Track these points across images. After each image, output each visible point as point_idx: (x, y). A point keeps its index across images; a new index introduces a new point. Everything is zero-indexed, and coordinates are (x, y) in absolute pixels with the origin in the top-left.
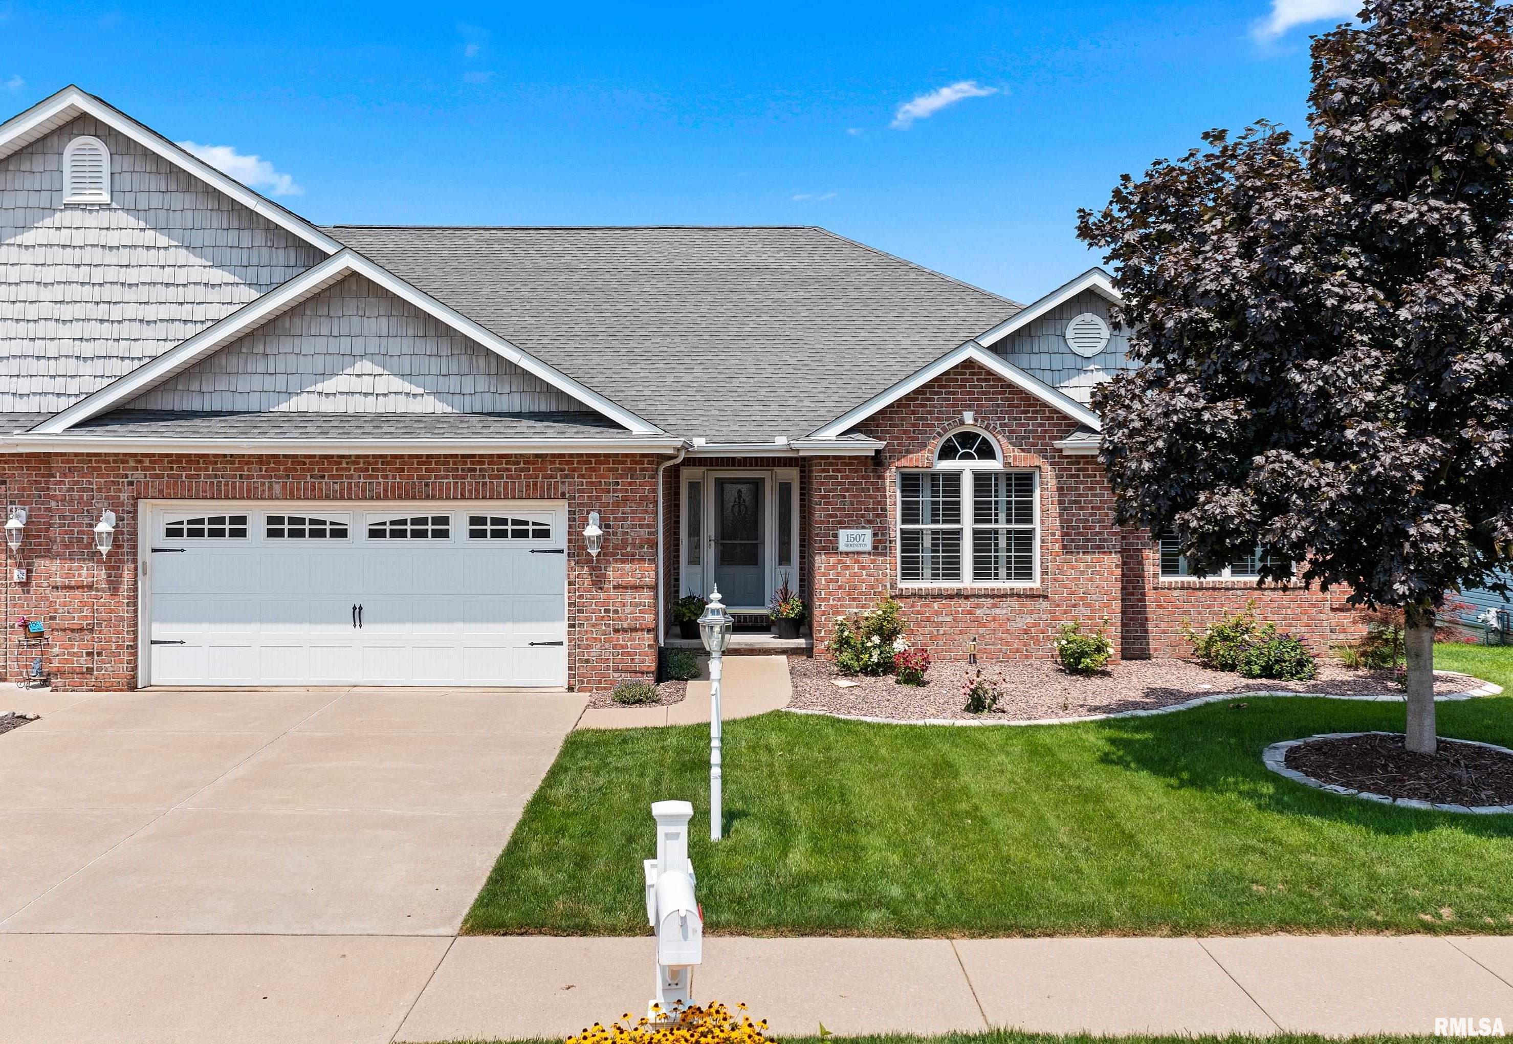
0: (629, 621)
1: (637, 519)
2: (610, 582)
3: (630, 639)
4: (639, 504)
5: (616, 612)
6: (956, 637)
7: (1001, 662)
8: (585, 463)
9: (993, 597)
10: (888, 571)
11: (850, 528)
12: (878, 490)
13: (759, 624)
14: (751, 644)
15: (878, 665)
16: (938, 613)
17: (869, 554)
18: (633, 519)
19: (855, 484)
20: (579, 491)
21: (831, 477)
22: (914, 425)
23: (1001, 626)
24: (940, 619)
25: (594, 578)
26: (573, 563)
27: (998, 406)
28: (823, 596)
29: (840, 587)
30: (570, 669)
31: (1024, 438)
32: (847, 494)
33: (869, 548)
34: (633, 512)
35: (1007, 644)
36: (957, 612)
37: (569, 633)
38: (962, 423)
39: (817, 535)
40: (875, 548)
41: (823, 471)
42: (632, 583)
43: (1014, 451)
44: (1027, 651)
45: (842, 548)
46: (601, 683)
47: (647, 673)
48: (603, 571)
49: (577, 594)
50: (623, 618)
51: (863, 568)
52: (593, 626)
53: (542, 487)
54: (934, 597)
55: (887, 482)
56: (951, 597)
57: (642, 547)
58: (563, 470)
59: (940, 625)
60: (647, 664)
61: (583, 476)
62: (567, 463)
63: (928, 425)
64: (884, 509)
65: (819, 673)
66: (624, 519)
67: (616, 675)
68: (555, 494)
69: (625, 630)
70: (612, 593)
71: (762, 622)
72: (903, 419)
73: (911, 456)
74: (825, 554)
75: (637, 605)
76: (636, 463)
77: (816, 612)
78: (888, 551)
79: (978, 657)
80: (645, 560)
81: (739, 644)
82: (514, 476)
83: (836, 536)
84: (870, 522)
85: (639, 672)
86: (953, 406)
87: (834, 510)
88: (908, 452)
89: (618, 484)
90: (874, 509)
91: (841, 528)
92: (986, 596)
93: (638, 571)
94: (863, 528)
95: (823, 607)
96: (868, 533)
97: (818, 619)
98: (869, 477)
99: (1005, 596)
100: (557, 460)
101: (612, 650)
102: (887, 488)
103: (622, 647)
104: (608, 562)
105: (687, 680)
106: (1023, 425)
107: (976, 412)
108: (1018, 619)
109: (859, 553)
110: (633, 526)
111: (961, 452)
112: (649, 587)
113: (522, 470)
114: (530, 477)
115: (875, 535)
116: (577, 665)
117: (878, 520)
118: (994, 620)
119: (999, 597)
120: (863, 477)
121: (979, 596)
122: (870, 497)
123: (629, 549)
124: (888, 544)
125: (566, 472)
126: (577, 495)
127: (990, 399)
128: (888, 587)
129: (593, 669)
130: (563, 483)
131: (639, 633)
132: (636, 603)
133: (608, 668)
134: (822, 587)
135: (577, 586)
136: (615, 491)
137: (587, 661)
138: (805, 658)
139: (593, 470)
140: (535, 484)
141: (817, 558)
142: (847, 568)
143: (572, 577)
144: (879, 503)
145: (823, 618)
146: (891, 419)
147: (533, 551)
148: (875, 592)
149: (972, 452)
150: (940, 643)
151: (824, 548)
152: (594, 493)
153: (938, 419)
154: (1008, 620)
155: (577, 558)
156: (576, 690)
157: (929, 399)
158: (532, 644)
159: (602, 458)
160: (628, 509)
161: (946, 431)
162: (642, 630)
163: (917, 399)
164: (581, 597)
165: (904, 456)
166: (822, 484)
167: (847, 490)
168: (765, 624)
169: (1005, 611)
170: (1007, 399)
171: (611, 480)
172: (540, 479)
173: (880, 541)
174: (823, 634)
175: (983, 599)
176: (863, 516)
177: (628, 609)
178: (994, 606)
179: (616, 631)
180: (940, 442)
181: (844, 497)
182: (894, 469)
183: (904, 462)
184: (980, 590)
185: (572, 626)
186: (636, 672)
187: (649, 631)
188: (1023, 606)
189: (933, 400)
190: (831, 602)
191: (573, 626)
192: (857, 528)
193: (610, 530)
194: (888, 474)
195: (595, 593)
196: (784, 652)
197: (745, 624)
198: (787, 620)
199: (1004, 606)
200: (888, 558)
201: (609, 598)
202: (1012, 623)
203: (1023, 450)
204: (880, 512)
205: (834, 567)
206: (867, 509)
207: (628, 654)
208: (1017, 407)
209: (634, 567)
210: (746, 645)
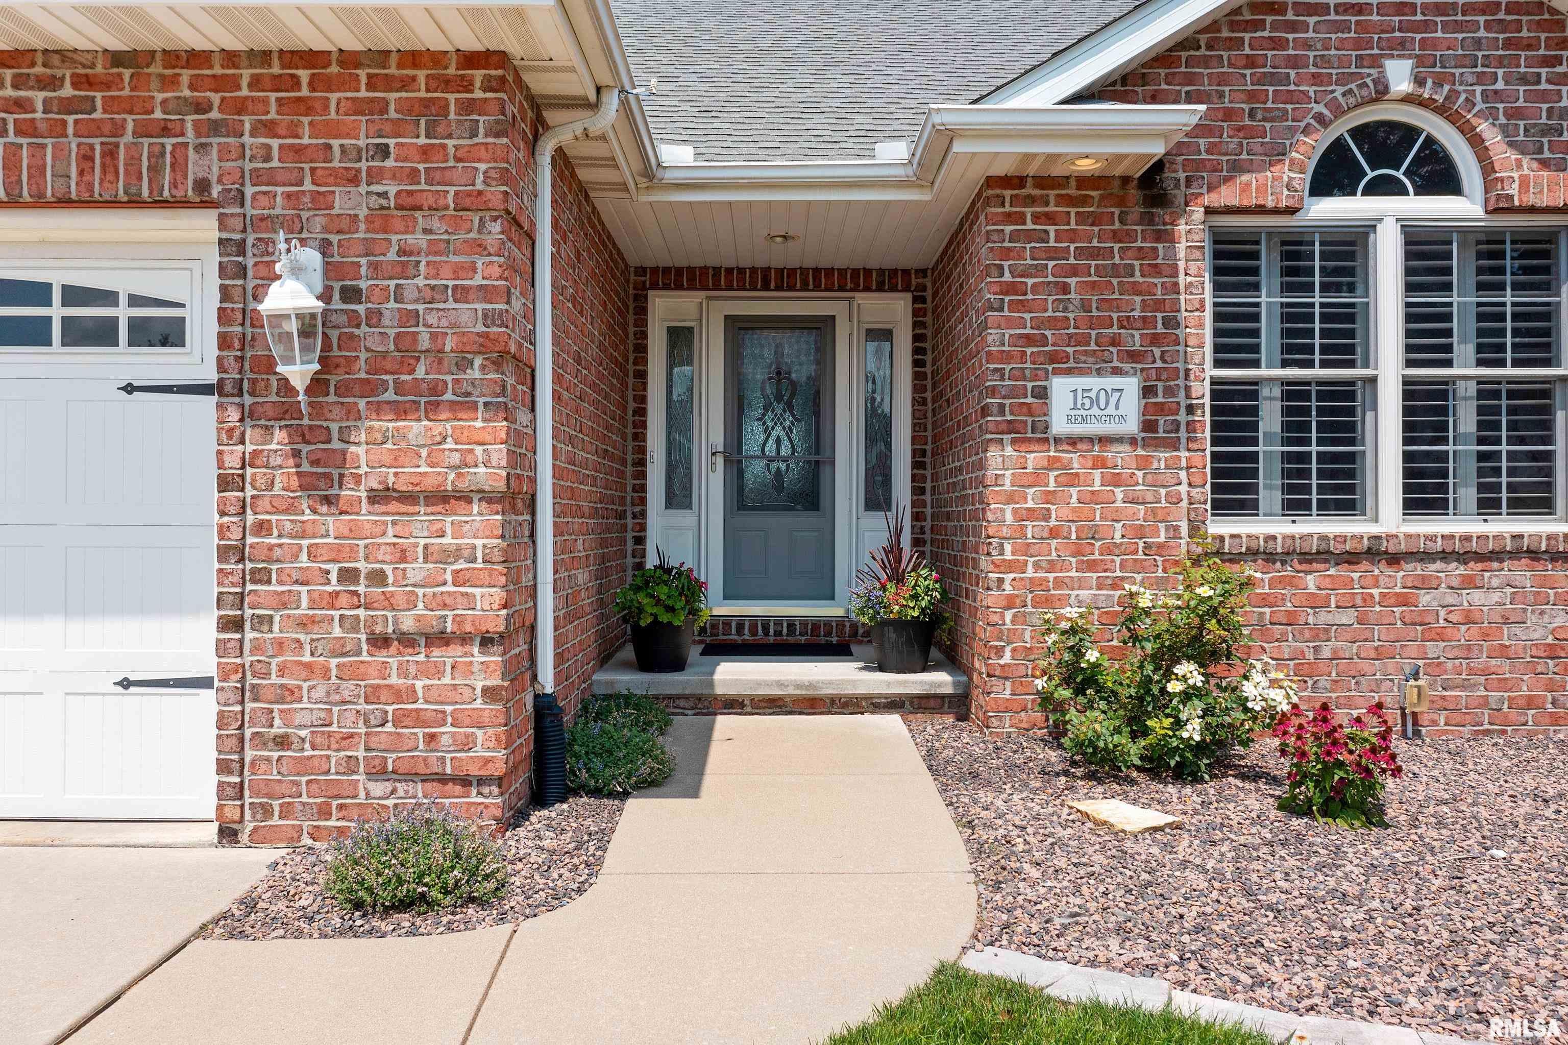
0: (420, 609)
1: (446, 271)
2: (358, 479)
3: (423, 671)
4: (456, 224)
5: (378, 577)
6: (1365, 666)
7: (1487, 732)
8: (278, 83)
9: (1464, 557)
10: (1183, 489)
11: (1081, 372)
12: (1156, 270)
13: (823, 640)
14: (811, 685)
15: (1200, 748)
16: (1317, 604)
17: (1133, 441)
18: (435, 270)
19: (1095, 254)
20: (258, 177)
21: (1029, 236)
22: (1252, 96)
23: (1485, 637)
24: (1324, 617)
25: (306, 467)
26: (234, 415)
27: (1478, 43)
28: (1008, 556)
29: (1054, 533)
30: (223, 767)
31: (1546, 131)
32: (1072, 281)
33: (1132, 426)
34: (434, 249)
35: (1503, 684)
36: (1368, 599)
37: (221, 648)
38: (1382, 91)
39: (993, 391)
40: (1149, 426)
41: (1009, 218)
42: (430, 484)
43: (1519, 166)
44: (1554, 703)
45: (1059, 425)
46: (328, 815)
47: (482, 781)
48: (336, 445)
49: (250, 518)
50: (400, 601)
51: (1116, 481)
52: (304, 624)
53: (133, 161)
54: (1307, 558)
55: (1181, 248)
56: (1351, 558)
57: (464, 364)
58: (201, 107)
59: (1321, 633)
60: (479, 752)
61: (269, 128)
62: (220, 84)
63: (1290, 97)
64: (1172, 323)
65: (1010, 768)
66: (404, 270)
67: (378, 788)
68: (174, 185)
69: (407, 641)
70: (366, 516)
71: (828, 634)
72: (1222, 80)
73: (1245, 178)
74: (1014, 442)
75: (448, 556)
76: (447, 84)
77: (990, 599)
78: (1183, 434)
79: (1424, 720)
80: (474, 407)
81: (780, 684)
82: (42, 127)
83: (1042, 394)
84: (1134, 356)
85: (454, 780)
86: (1358, 44)
87: (1038, 324)
88: (1237, 168)
89: (384, 151)
90: (1146, 322)
91: (1057, 372)
92: (1445, 556)
93: (450, 444)
94: (1116, 372)
95: (1007, 586)
96: (1131, 385)
97: (994, 618)
98: (1130, 236)
99: (1497, 555)
100: (186, 75)
101: (362, 706)
102: (1181, 265)
103: (398, 695)
104: (353, 414)
105: (625, 795)
106: (1543, 96)
107: (1420, 61)
108: (1532, 619)
109: (1104, 440)
110: (434, 294)
111: (1371, 174)
112: (488, 498)
113: (68, 106)
114: (95, 129)
115: (1147, 391)
116: (249, 754)
117: (1157, 352)
118: (1469, 620)
119: (1480, 557)
120: (1116, 236)
121: (1426, 557)
122: (1136, 289)
123: (420, 371)
124: (1182, 417)
125: (215, 115)
126: (249, 190)
127: (1459, 27)
128: (1184, 530)
129: (303, 766)
130: (202, 148)
131: (456, 650)
132: (444, 550)
133: (351, 766)
134: (1005, 532)
135: (249, 492)
136: (374, 176)
137: (282, 742)
138: (950, 720)
139: (304, 106)
140: (110, 153)
141: (994, 455)
142: (1073, 479)
143: (232, 461)
144: (1159, 305)
145: (1009, 615)
146: (1190, 79)
147: (129, 389)
148: (1147, 546)
149: (1400, 174)
150: (1323, 682)
151: (1012, 427)
152: (308, 186)
153: (1316, 79)
154: (1506, 621)
155: (248, 400)
156: (244, 837)
157: (1293, 27)
158: (126, 684)
159: (334, 69)
160: (417, 239)
161: (1339, 112)
162: (465, 639)
163: (1258, 25)
164: (262, 528)
165: (1227, 180)
166: (1006, 254)
167: (1074, 271)
168: (834, 640)
169: (1496, 597)
170: (1503, 26)
171: (362, 143)
172: (128, 138)
173: (1160, 409)
174: (1007, 658)
175: (1439, 565)
176: (1115, 341)
177: (417, 570)
178: (1469, 583)
179: (380, 642)
180: (1319, 141)
181: (1065, 289)
182: (1198, 214)
183: (1227, 196)
184: (1432, 538)
185: (232, 624)
186: (443, 779)
187: (486, 642)
188: (1544, 582)
189: (1305, 27)
190: (1030, 573)
191: (236, 624)
192: (1099, 373)
193: (361, 308)
194: (1182, 228)
195: (308, 516)
196: (893, 704)
197: (791, 639)
198: (900, 624)
199: (1495, 582)
200: (1184, 454)
201: (354, 532)
202: (1517, 629)
203: (1545, 164)
204: (1160, 329)
205: (1038, 478)
206: (1126, 323)
207: (418, 719)
208: (1529, 47)
209: (438, 428)
210: (798, 686)
